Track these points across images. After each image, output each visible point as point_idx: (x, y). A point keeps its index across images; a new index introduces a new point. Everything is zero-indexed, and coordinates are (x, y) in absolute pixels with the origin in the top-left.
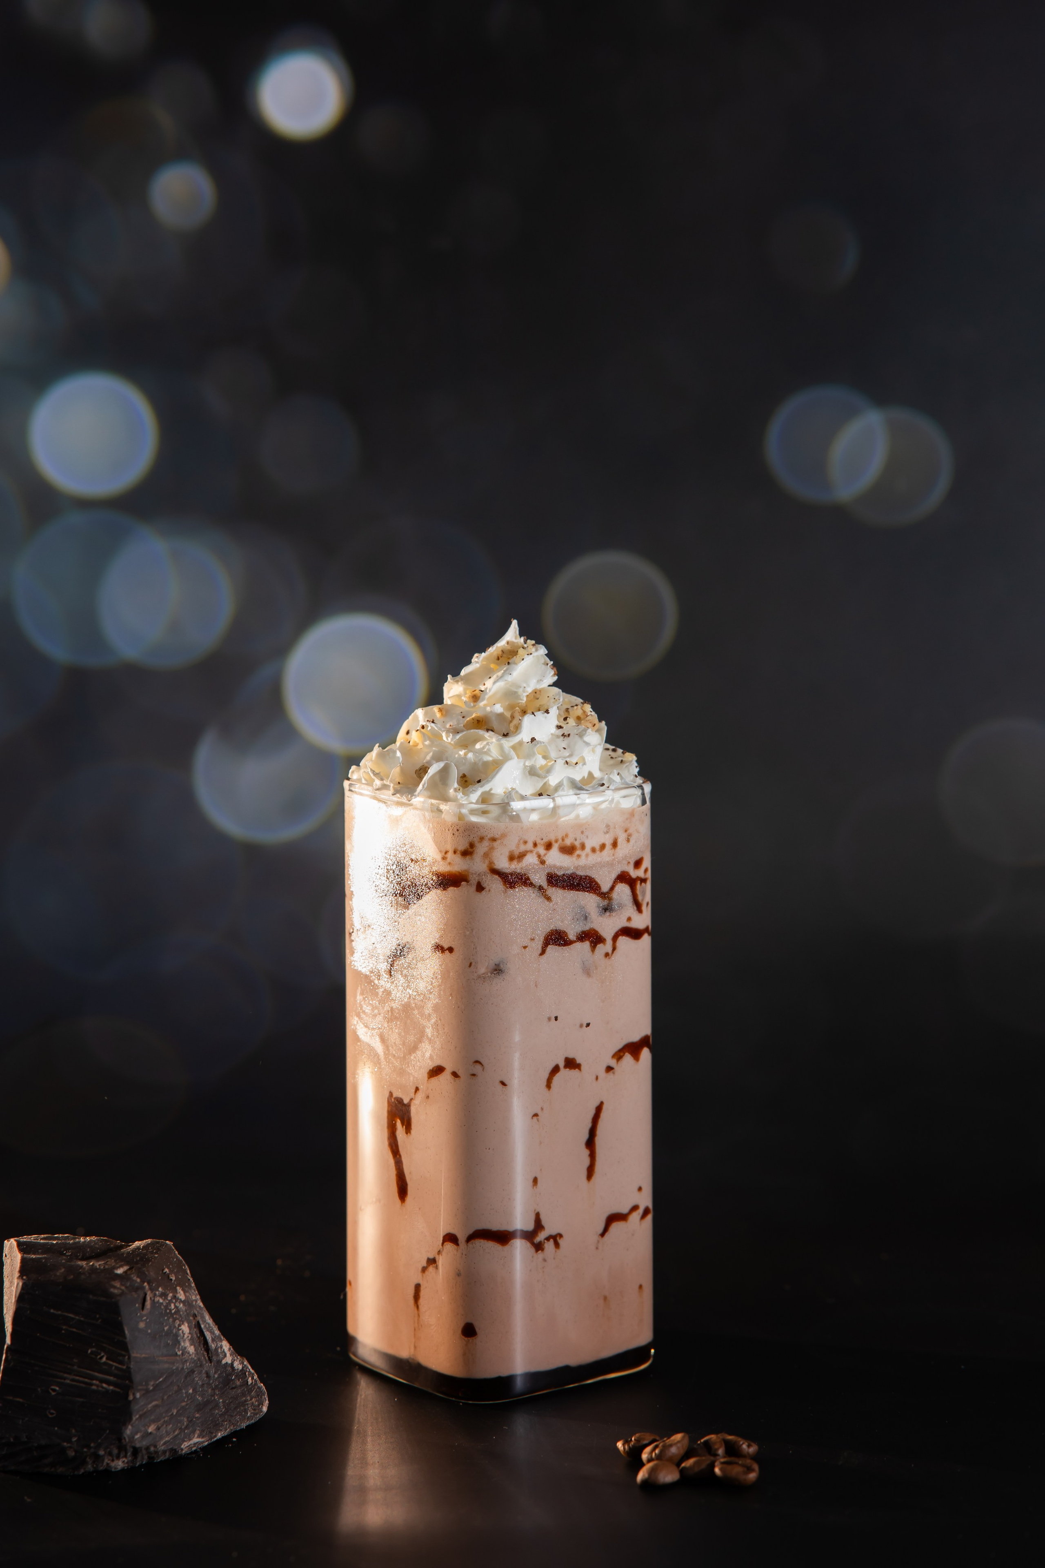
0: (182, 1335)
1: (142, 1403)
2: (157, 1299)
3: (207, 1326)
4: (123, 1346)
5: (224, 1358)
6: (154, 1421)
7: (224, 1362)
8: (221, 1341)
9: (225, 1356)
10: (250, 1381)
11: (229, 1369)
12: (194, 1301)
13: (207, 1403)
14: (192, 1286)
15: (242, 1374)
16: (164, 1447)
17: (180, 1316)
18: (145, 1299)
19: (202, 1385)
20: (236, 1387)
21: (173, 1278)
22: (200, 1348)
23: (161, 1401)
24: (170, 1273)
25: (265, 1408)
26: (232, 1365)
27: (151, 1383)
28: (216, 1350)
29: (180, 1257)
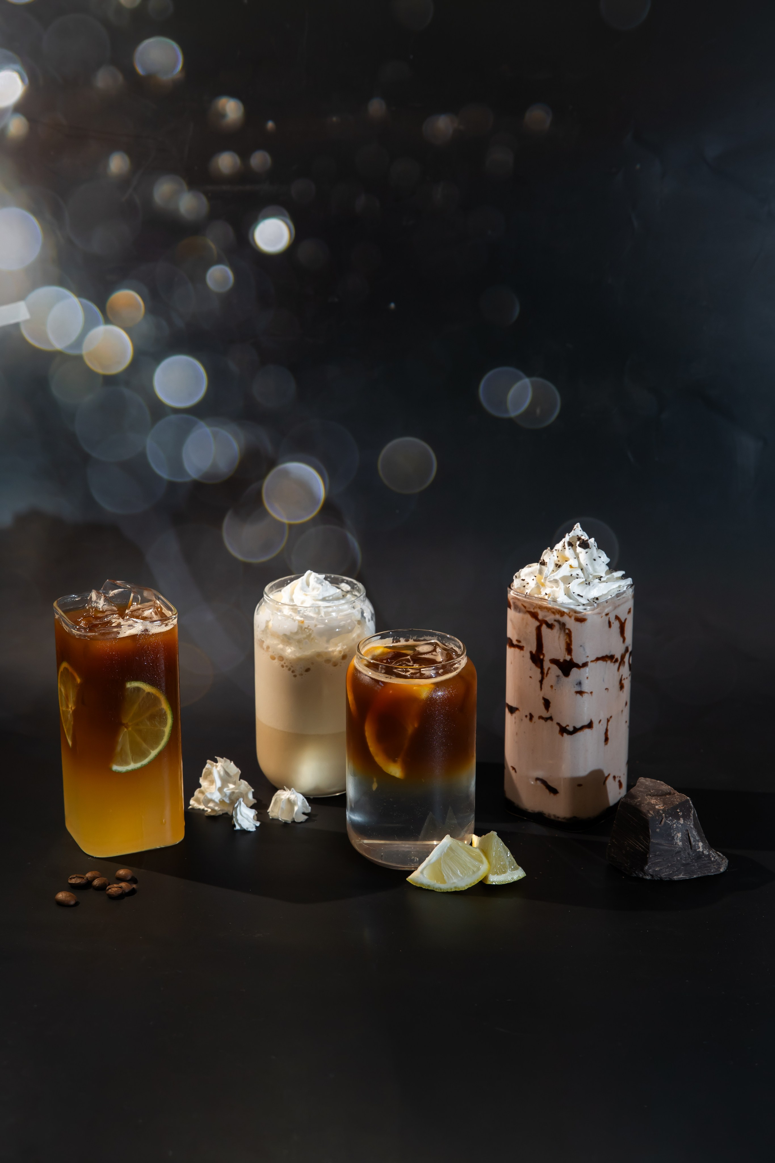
0: (677, 837)
1: (653, 859)
2: (667, 821)
3: (693, 835)
4: (648, 836)
5: (698, 849)
6: (659, 867)
7: (698, 850)
8: (699, 842)
9: (699, 848)
10: (713, 859)
11: (701, 853)
12: (689, 825)
13: (688, 864)
14: (692, 818)
15: (709, 855)
16: (664, 876)
17: (678, 830)
18: (662, 821)
19: (686, 857)
20: (705, 860)
21: (681, 814)
22: (685, 844)
23: (663, 860)
24: (680, 812)
25: (722, 870)
26: (703, 852)
27: (658, 853)
28: (695, 845)
29: (692, 804)
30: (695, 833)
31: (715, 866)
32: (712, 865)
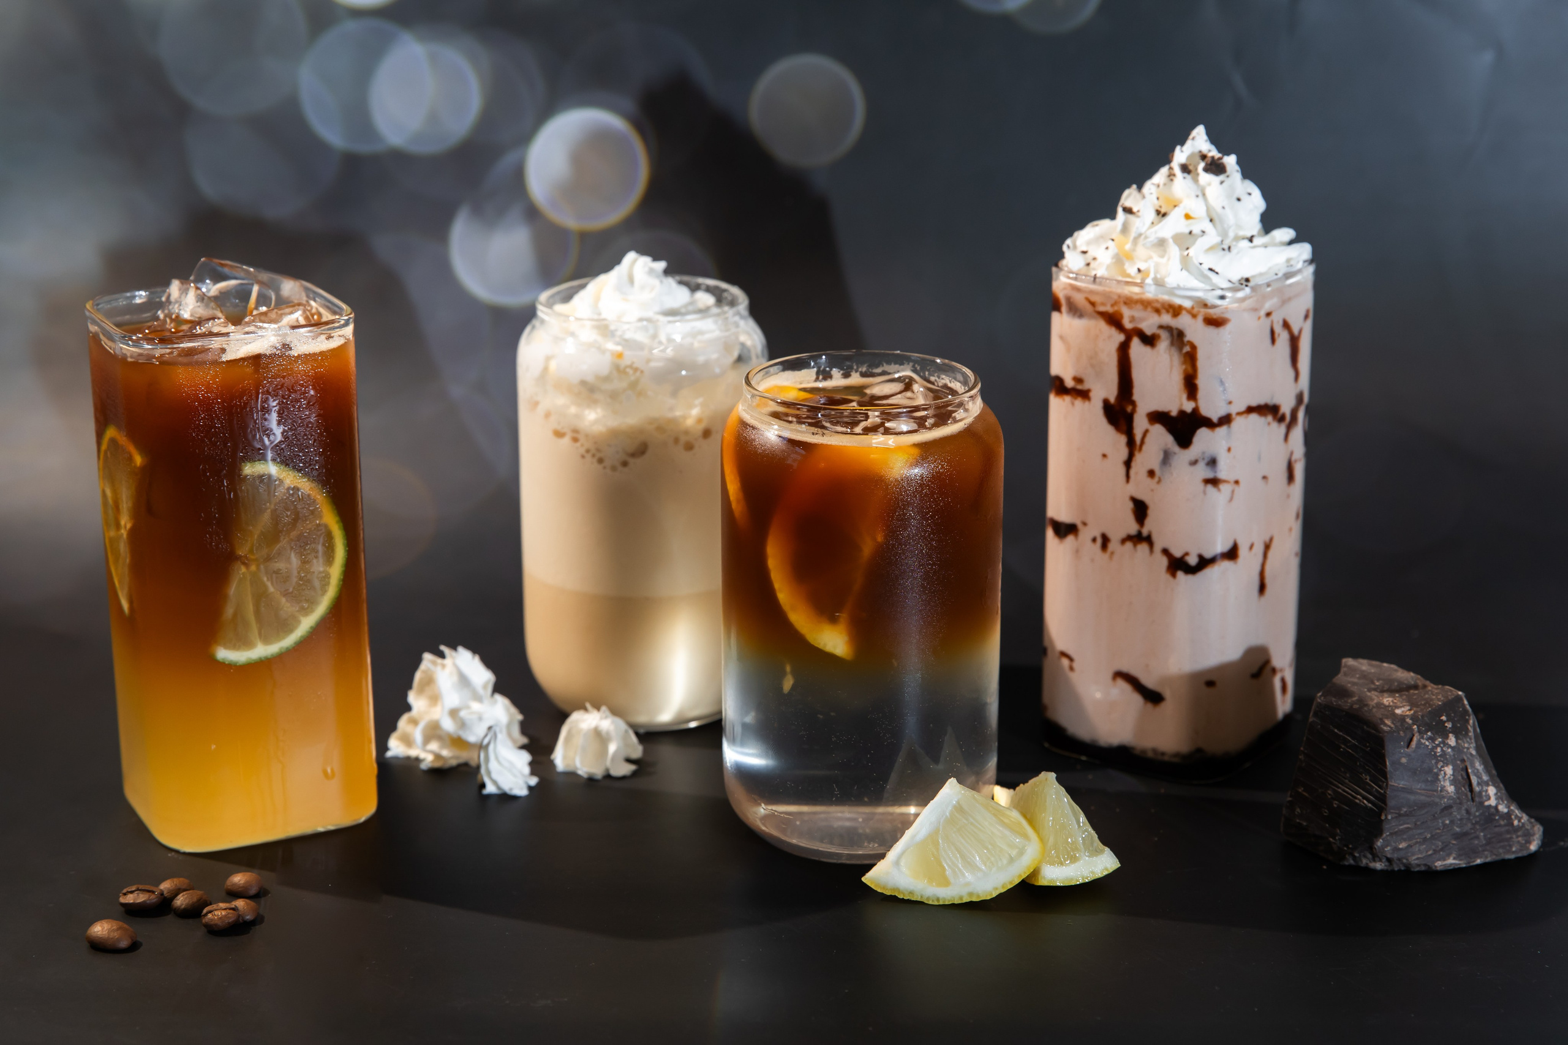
0: (1443, 775)
1: (1394, 824)
2: (1423, 741)
3: (1476, 771)
4: (1384, 774)
5: (1486, 801)
6: (1405, 840)
7: (1487, 803)
8: (1488, 785)
9: (1489, 798)
10: (1516, 823)
11: (1493, 810)
12: (1468, 749)
13: (1465, 834)
14: (1471, 734)
15: (1508, 816)
16: (1416, 862)
17: (1445, 759)
18: (1411, 740)
19: (1461, 819)
20: (1500, 826)
21: (1449, 725)
22: (1461, 789)
23: (1416, 824)
24: (1448, 721)
25: (1533, 847)
26: (1496, 808)
27: (1405, 810)
28: (1480, 792)
29: (1468, 707)
30: (1479, 766)
31: (1520, 839)
32: (1514, 836)
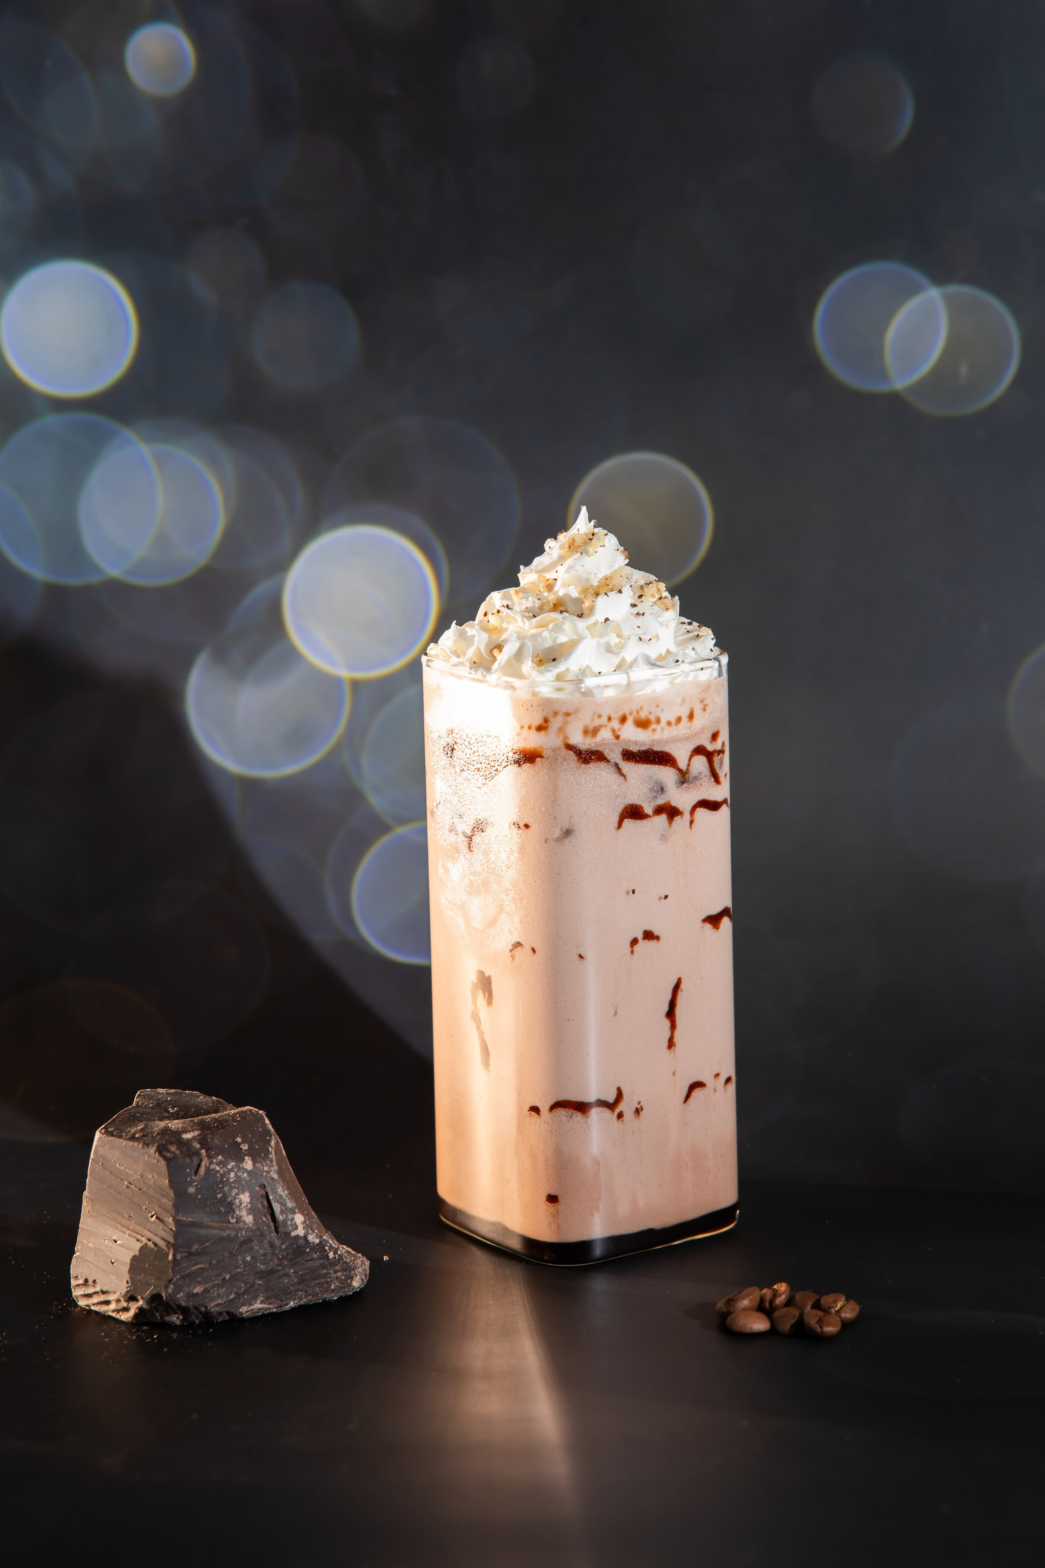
0: (238, 1203)
1: (185, 1265)
2: (213, 1166)
3: (278, 1197)
5: (294, 1230)
6: (200, 1283)
7: (293, 1234)
8: (294, 1213)
9: (296, 1228)
10: (331, 1255)
11: (302, 1241)
12: (268, 1172)
13: (272, 1272)
14: (273, 1156)
15: (321, 1245)
16: (217, 1309)
17: (241, 1186)
18: (199, 1166)
19: (265, 1255)
20: (312, 1259)
21: (245, 1147)
22: (262, 1219)
23: (210, 1264)
24: (243, 1142)
25: (356, 1283)
26: (305, 1238)
27: (196, 1247)
28: (285, 1222)
29: (270, 1127)
30: (283, 1192)
31: (339, 1274)
32: (331, 1271)
